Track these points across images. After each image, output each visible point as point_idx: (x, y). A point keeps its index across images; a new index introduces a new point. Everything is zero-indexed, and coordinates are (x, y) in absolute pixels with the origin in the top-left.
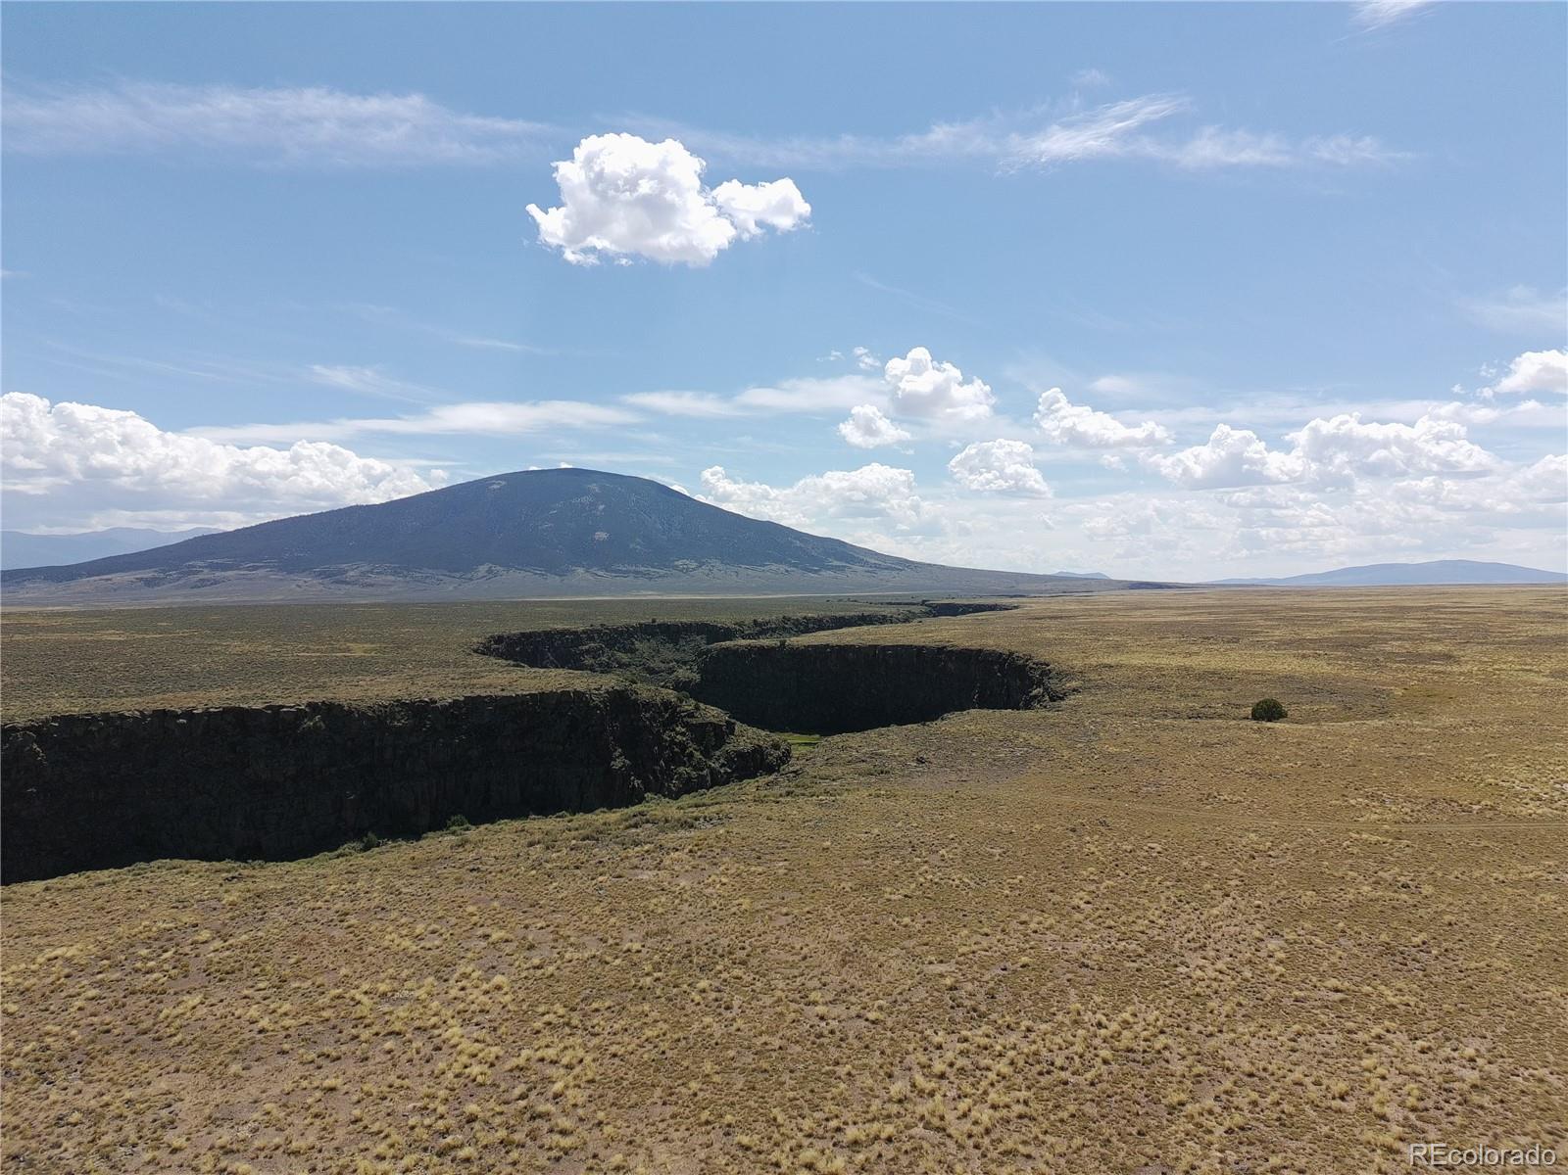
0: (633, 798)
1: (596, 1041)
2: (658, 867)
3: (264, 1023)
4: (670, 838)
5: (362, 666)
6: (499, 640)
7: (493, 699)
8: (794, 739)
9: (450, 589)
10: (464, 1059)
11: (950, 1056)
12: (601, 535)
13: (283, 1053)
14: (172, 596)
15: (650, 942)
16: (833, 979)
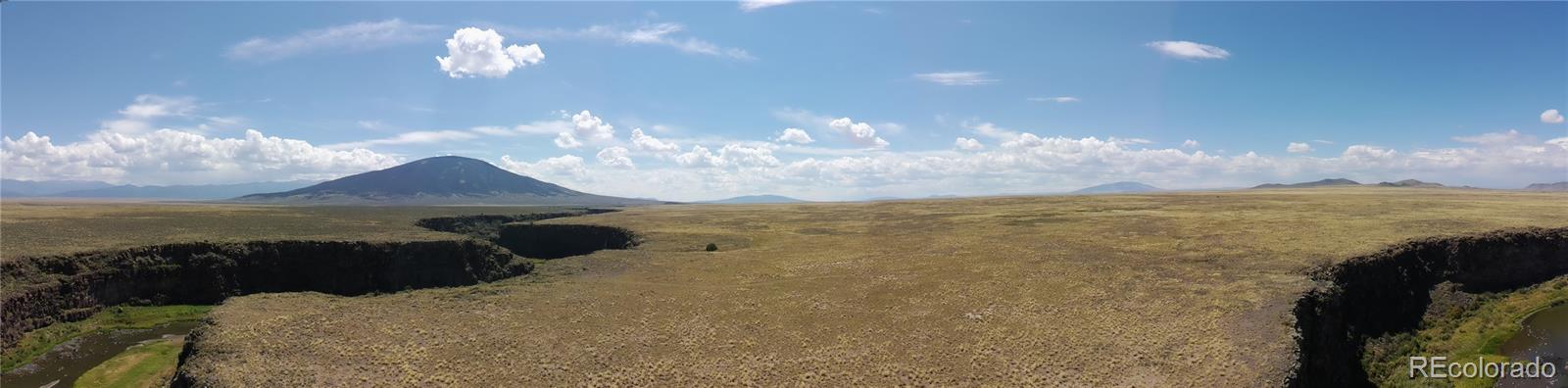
0: (474, 282)
1: (458, 374)
2: (483, 309)
3: (342, 353)
4: (487, 298)
5: (375, 229)
6: (424, 220)
7: (422, 243)
8: (536, 261)
9: (407, 201)
10: (410, 377)
11: (594, 382)
12: (463, 181)
13: (349, 364)
14: (315, 203)
15: (479, 338)
16: (550, 354)
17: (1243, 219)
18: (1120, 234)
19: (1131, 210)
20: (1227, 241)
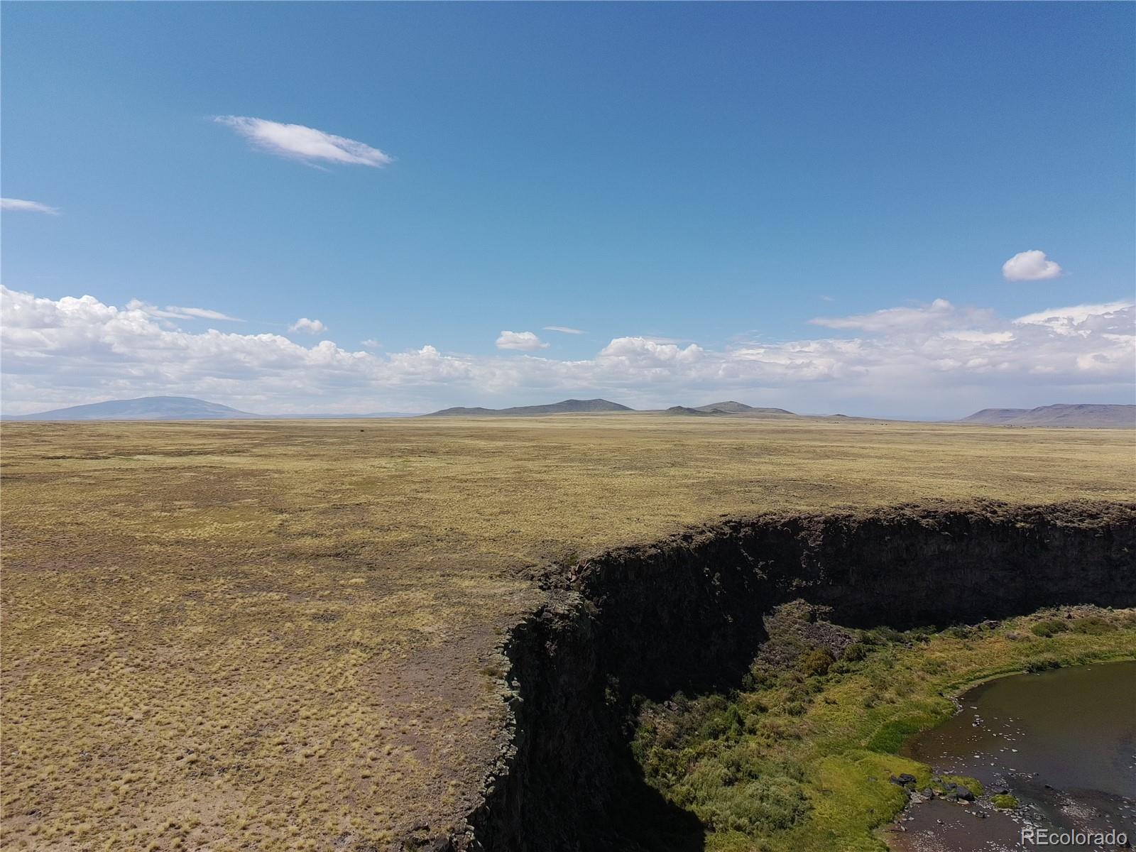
17: (411, 474)
18: (151, 505)
19: (180, 454)
20: (380, 517)
